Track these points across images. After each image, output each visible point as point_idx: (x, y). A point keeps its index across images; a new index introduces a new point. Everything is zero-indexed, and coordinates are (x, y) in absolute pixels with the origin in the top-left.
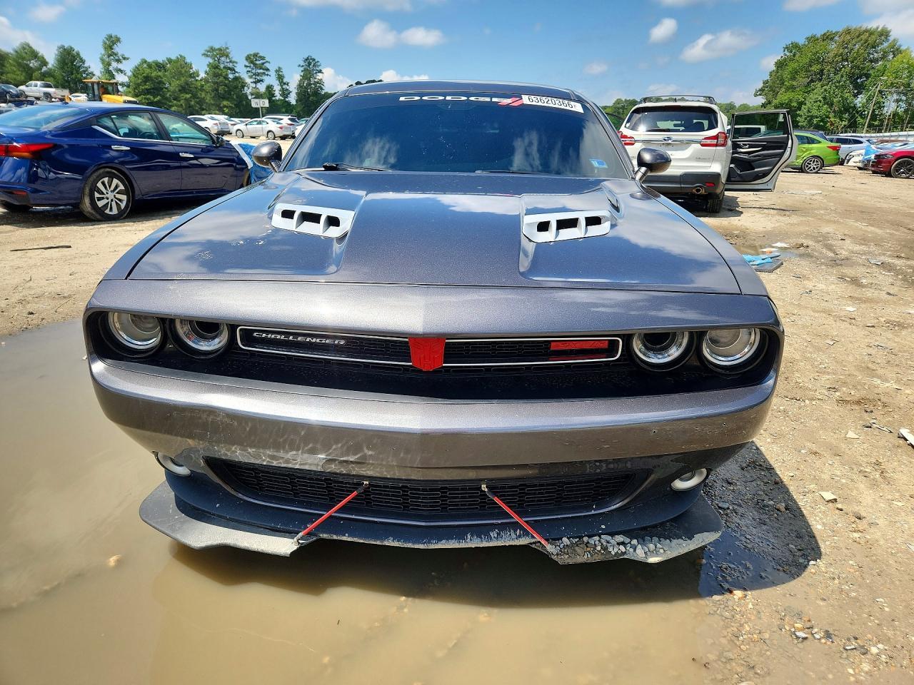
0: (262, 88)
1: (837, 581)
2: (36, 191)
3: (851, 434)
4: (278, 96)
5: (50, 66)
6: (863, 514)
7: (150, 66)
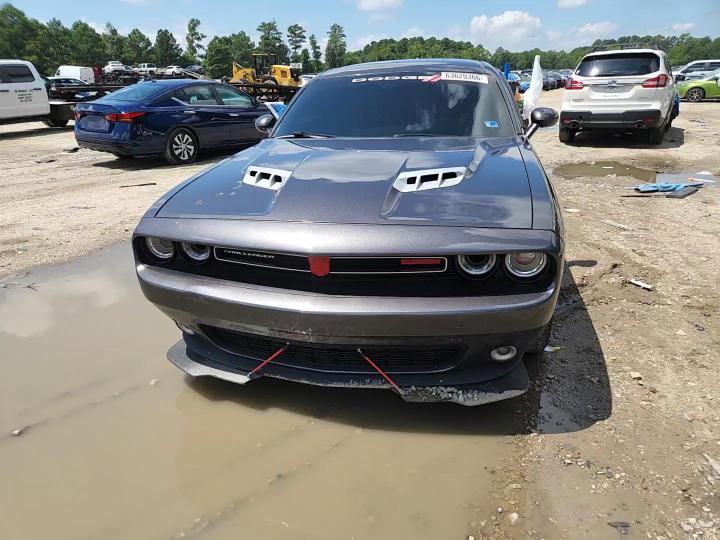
0: (299, 52)
1: (612, 432)
2: (136, 145)
3: (680, 332)
4: (312, 57)
5: (153, 45)
6: (658, 389)
7: (220, 41)
